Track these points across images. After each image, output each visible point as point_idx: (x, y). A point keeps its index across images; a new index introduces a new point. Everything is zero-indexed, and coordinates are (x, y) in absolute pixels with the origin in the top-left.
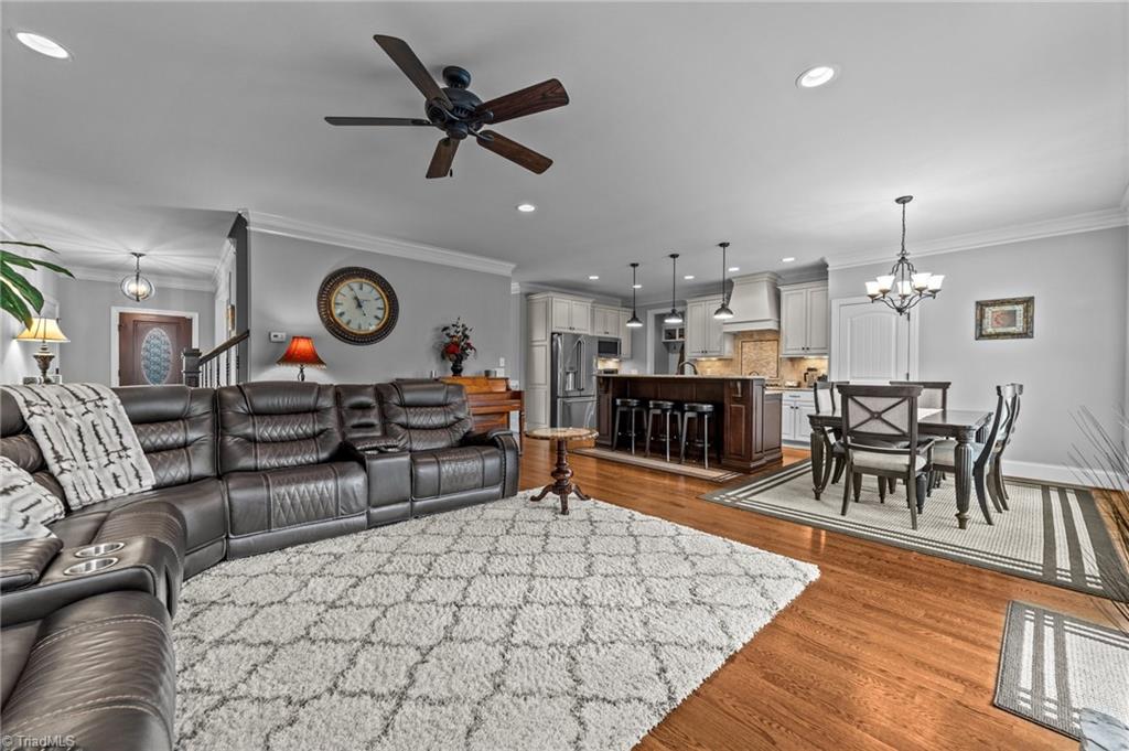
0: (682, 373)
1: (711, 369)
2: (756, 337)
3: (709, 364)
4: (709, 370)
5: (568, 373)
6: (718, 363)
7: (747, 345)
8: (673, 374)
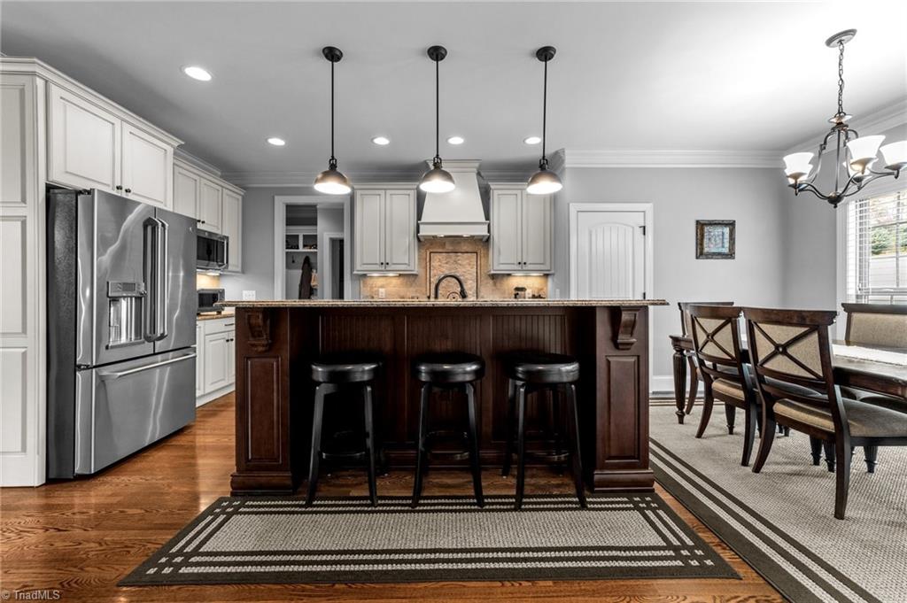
0: (341, 296)
1: (385, 290)
2: (449, 247)
3: (381, 282)
4: (382, 290)
5: (115, 300)
6: (395, 281)
7: (436, 257)
8: (324, 299)
